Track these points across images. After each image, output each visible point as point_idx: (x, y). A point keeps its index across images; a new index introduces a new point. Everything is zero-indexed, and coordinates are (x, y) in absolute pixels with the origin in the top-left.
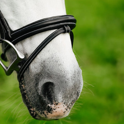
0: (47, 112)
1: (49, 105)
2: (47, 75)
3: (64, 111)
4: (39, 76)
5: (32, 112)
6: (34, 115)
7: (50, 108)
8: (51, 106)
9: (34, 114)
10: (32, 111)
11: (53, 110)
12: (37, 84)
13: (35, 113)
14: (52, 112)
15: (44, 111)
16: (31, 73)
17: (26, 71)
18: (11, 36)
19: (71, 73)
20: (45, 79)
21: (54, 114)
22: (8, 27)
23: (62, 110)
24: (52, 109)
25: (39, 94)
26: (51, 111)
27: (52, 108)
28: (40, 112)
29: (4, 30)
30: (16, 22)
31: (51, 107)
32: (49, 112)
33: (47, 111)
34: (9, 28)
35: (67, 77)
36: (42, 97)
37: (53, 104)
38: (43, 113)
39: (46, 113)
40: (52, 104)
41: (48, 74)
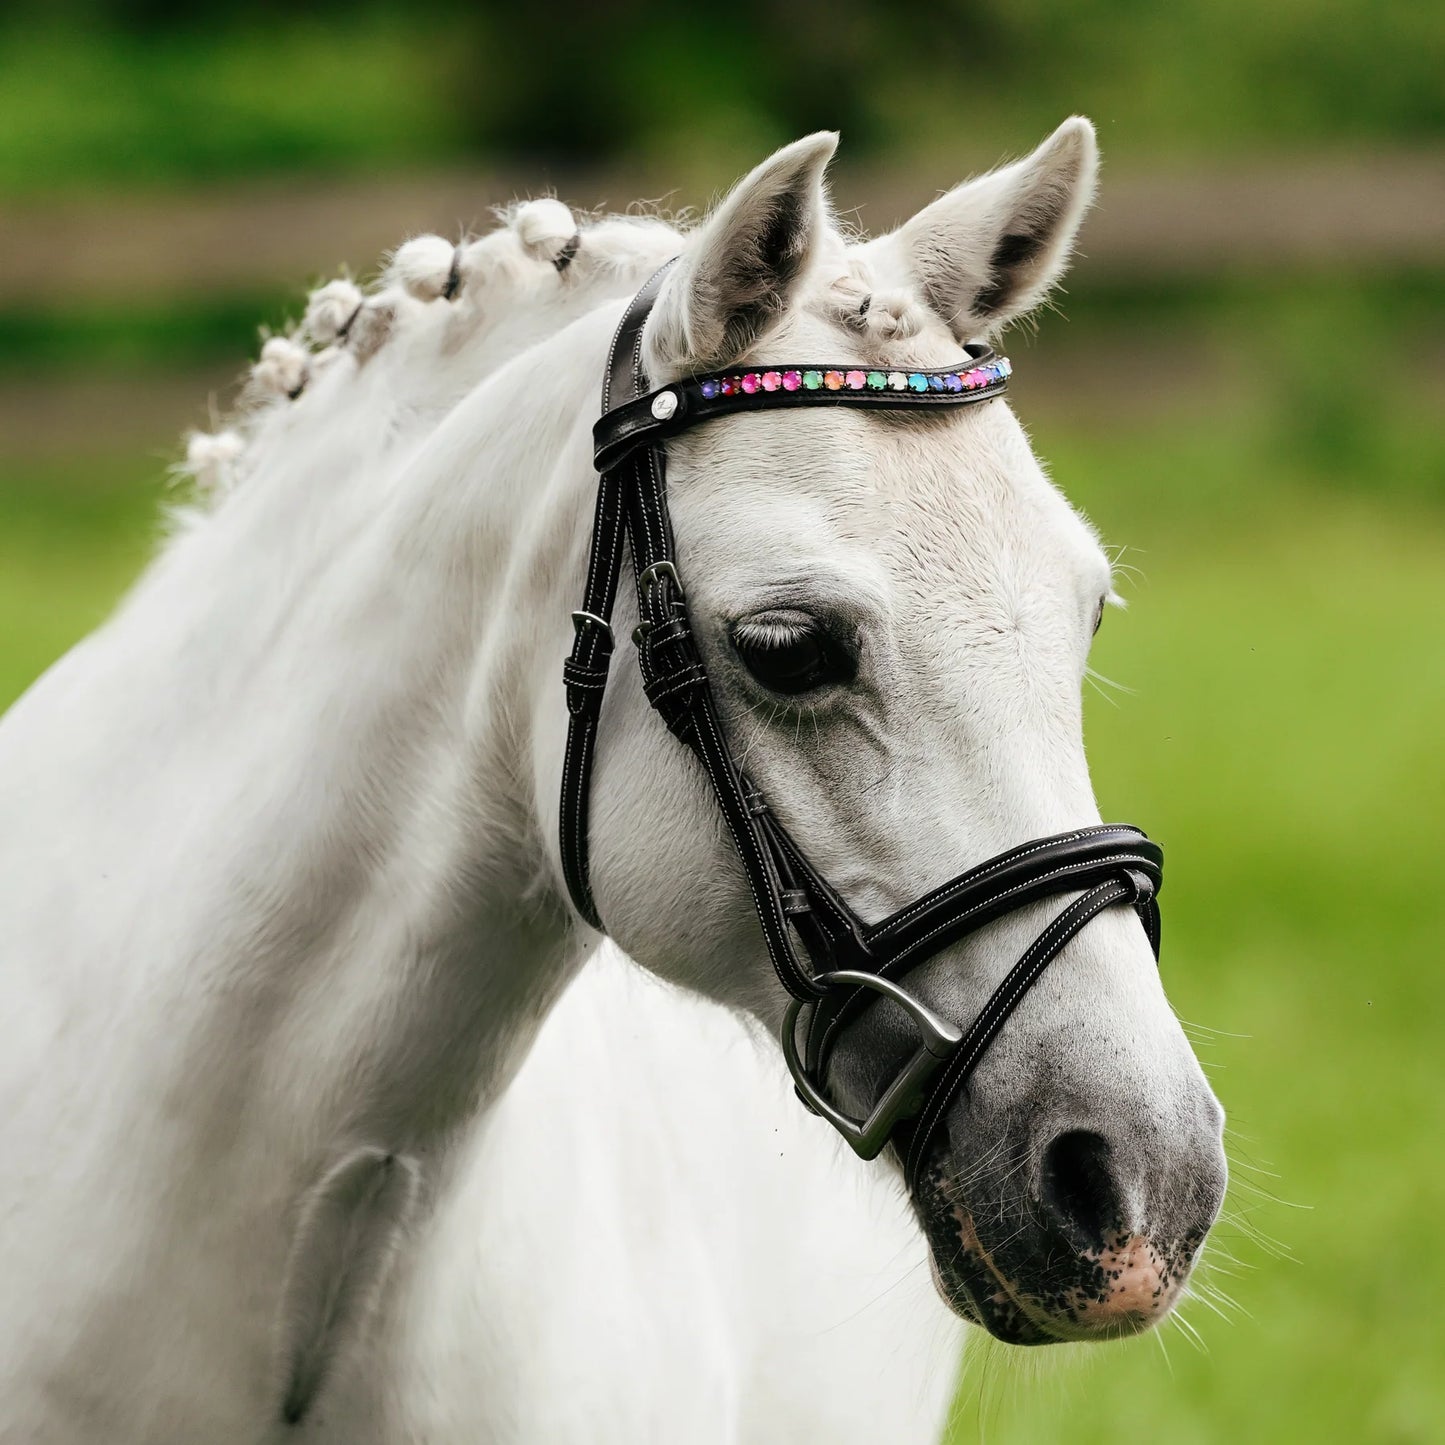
0: (1079, 1296)
1: (1089, 1254)
2: (1065, 1105)
3: (1156, 1290)
4: (1022, 1112)
5: (997, 1312)
6: (1008, 1324)
7: (1095, 1267)
8: (1097, 1257)
9: (1005, 1318)
10: (997, 1306)
11: (1107, 1282)
12: (1020, 1151)
13: (1011, 1315)
14: (1103, 1291)
15: (1066, 1293)
16: (981, 1106)
17: (962, 1094)
18: (868, 946)
19: (1173, 1089)
20: (1058, 1120)
21: (1113, 1304)
22: (843, 912)
23: (1146, 1281)
24: (1105, 1276)
25: (1037, 1200)
26: (1100, 1287)
27: (1100, 1270)
28: (1043, 1296)
29: (825, 932)
30: (882, 887)
31: (1097, 1261)
32: (1093, 1295)
33: (1080, 1290)
34: (850, 916)
35: (1157, 1107)
36: (1049, 1213)
37: (1104, 1246)
38: (1062, 1302)
39: (1075, 1302)
40: (1099, 1247)
41: (1069, 1096)
